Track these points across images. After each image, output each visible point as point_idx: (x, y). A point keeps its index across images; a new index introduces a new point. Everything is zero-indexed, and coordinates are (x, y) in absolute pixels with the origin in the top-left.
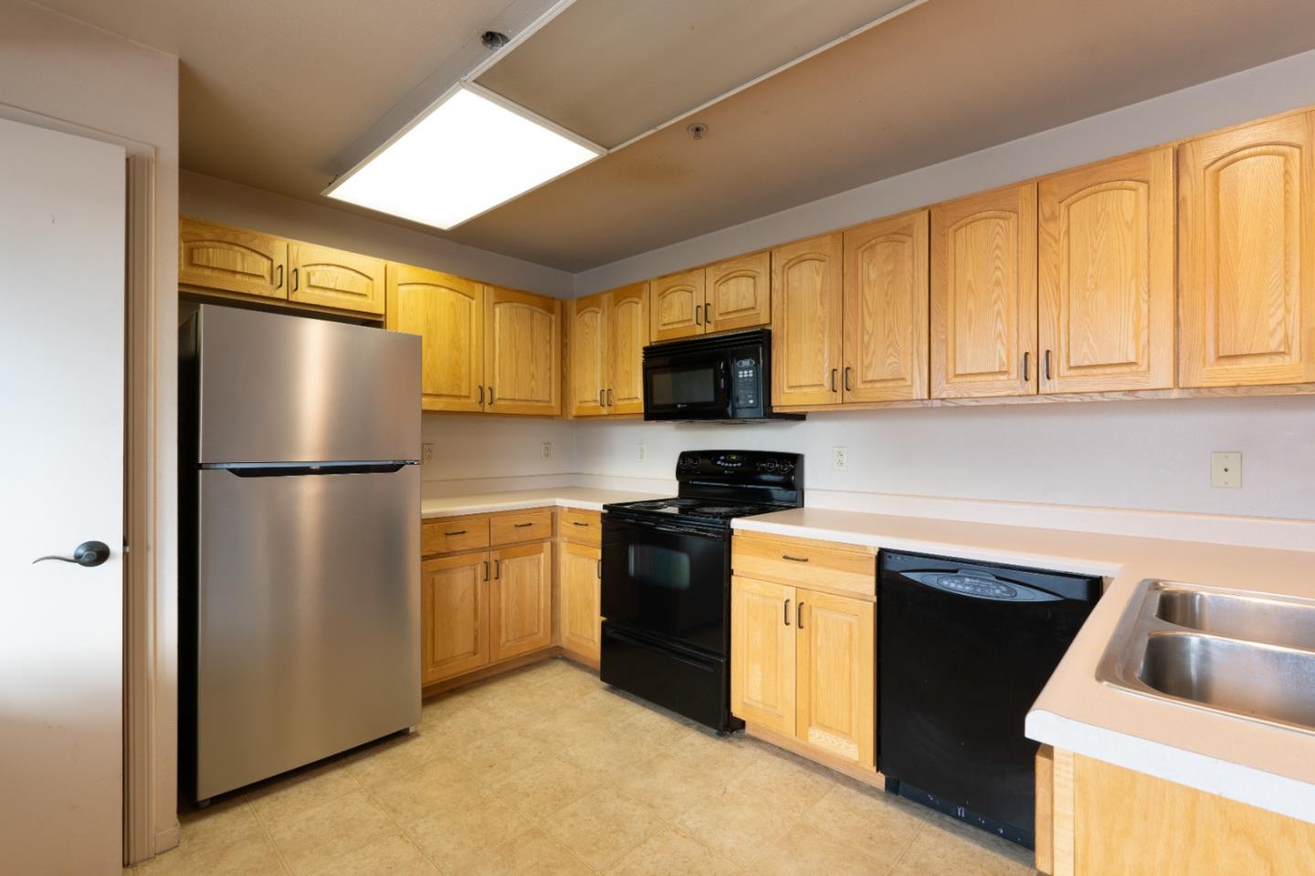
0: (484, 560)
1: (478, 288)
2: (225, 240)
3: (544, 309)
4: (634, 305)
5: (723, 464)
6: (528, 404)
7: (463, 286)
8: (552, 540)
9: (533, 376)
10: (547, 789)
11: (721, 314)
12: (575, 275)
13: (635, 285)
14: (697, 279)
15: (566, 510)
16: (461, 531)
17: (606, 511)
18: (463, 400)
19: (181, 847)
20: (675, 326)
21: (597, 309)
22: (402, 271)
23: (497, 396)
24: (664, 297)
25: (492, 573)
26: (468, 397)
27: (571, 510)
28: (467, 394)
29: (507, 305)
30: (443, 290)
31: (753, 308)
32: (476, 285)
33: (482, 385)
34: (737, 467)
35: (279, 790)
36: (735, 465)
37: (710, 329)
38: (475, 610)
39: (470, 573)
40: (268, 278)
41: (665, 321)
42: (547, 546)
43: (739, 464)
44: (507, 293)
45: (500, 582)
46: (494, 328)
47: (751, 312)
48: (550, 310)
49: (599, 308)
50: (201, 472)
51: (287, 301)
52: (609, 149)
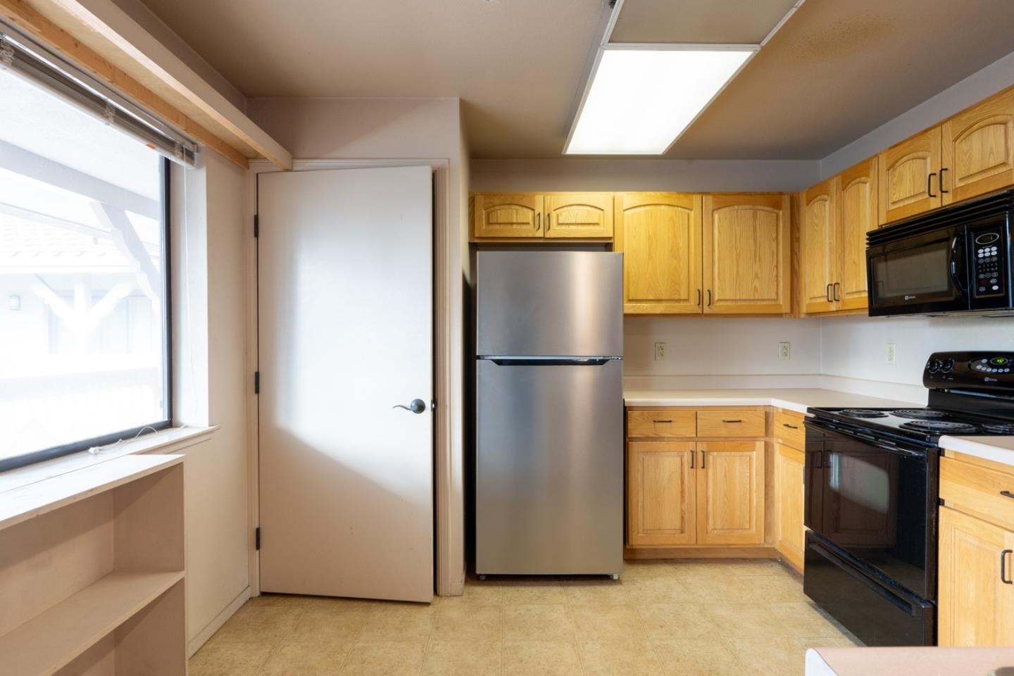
0: (690, 449)
1: (696, 199)
2: (507, 203)
3: (768, 206)
4: (861, 185)
5: (984, 369)
6: (752, 303)
7: (683, 200)
8: (768, 439)
9: (756, 276)
10: (697, 662)
11: (961, 179)
12: (820, 161)
13: (864, 162)
14: (933, 139)
15: (781, 411)
16: (668, 420)
17: (812, 415)
18: (682, 304)
19: (463, 597)
20: (907, 202)
21: (826, 197)
22: (628, 198)
23: (716, 298)
24: (894, 170)
25: (699, 462)
26: (687, 300)
27: (785, 411)
28: (687, 298)
29: (726, 209)
30: (663, 207)
31: (1004, 164)
32: (694, 196)
33: (700, 288)
34: (1004, 373)
35: (521, 585)
36: (1001, 371)
37: (948, 200)
38: (682, 492)
39: (678, 460)
40: (531, 223)
41: (895, 198)
42: (760, 445)
43: (1007, 370)
44: (725, 198)
45: (707, 473)
46: (713, 233)
47: (1002, 170)
48: (777, 206)
49: (828, 194)
50: (477, 361)
51: (544, 238)
52: (759, 43)
